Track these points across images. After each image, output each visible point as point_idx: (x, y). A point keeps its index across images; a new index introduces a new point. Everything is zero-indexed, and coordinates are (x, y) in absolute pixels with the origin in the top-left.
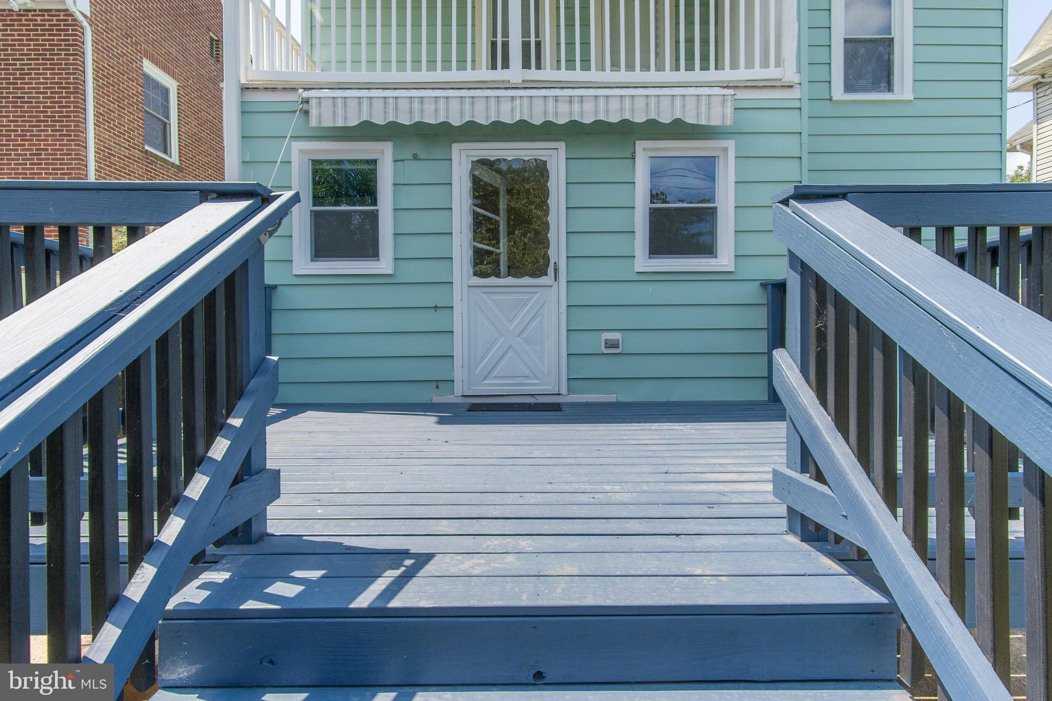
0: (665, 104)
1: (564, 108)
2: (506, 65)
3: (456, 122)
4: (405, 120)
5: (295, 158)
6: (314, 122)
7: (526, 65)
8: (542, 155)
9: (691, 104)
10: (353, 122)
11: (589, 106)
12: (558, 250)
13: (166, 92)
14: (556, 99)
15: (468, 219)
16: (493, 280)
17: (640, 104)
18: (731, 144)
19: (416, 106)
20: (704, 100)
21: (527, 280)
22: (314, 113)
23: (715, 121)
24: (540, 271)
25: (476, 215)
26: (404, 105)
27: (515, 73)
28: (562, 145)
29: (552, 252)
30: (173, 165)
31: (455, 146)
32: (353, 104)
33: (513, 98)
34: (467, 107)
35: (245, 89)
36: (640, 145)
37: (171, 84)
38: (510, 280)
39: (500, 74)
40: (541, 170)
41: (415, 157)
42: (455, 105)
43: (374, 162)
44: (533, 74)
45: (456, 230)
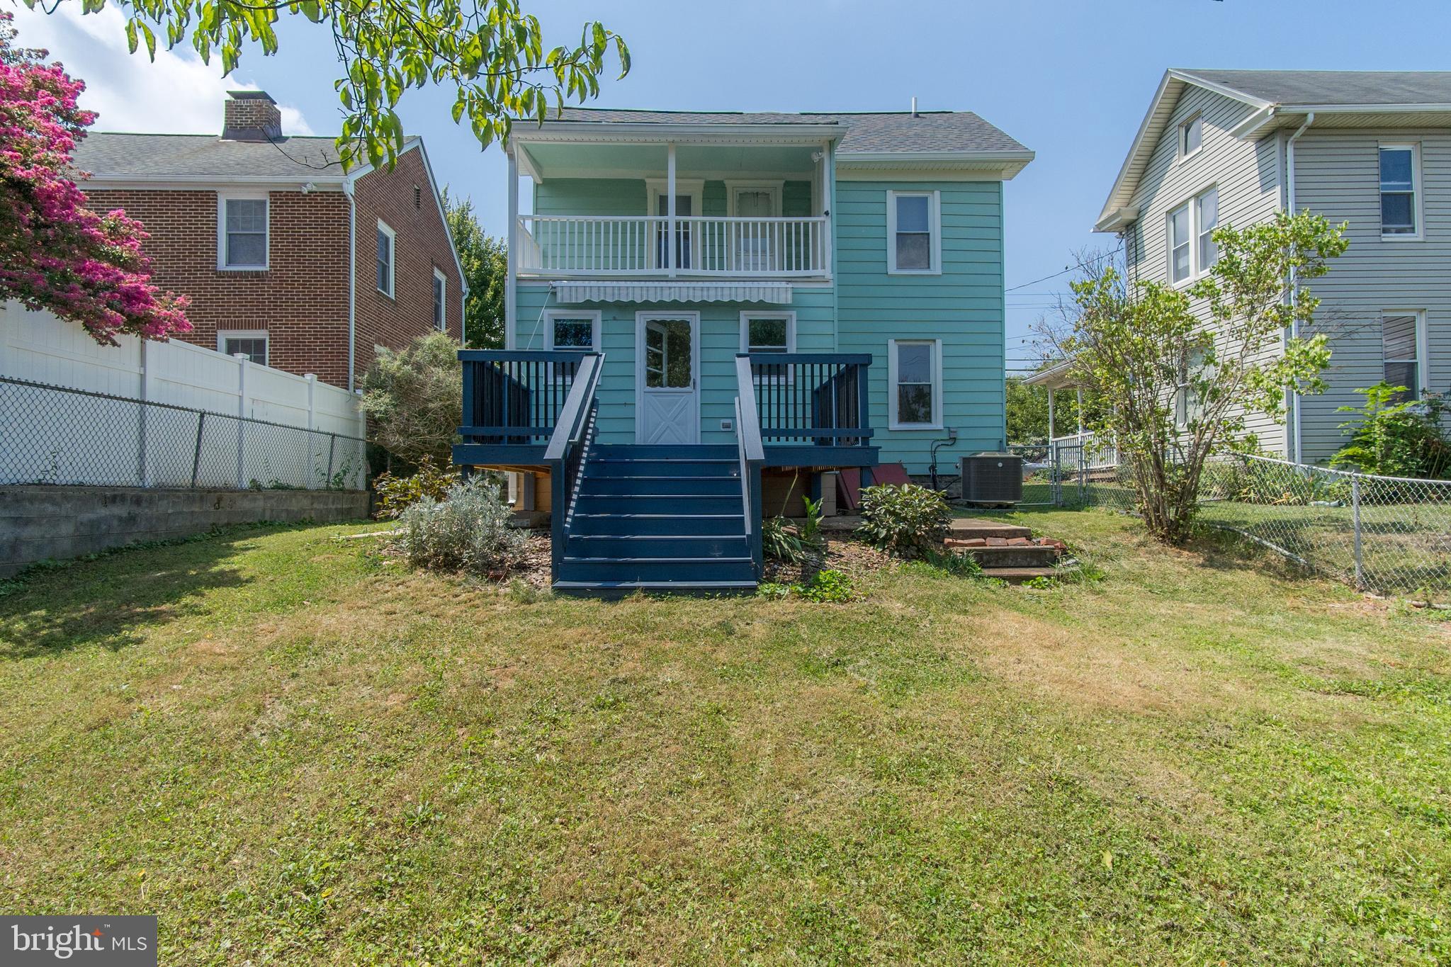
0: (754, 292)
1: (698, 293)
2: (666, 266)
3: (638, 301)
4: (609, 299)
5: (546, 319)
6: (559, 300)
7: (678, 265)
8: (686, 318)
9: (768, 292)
10: (581, 301)
11: (712, 292)
12: (696, 372)
13: (387, 239)
14: (694, 288)
15: (644, 354)
16: (658, 389)
17: (740, 292)
18: (794, 313)
19: (616, 292)
20: (776, 290)
21: (678, 389)
22: (559, 295)
23: (782, 301)
24: (685, 384)
25: (649, 352)
26: (609, 291)
27: (672, 271)
28: (698, 313)
29: (692, 373)
30: (388, 299)
31: (637, 313)
32: (581, 290)
33: (670, 288)
34: (645, 292)
35: (519, 280)
36: (742, 313)
37: (390, 232)
38: (668, 389)
39: (663, 271)
40: (685, 325)
41: (615, 319)
42: (638, 292)
43: (591, 321)
44: (683, 271)
45: (637, 360)
